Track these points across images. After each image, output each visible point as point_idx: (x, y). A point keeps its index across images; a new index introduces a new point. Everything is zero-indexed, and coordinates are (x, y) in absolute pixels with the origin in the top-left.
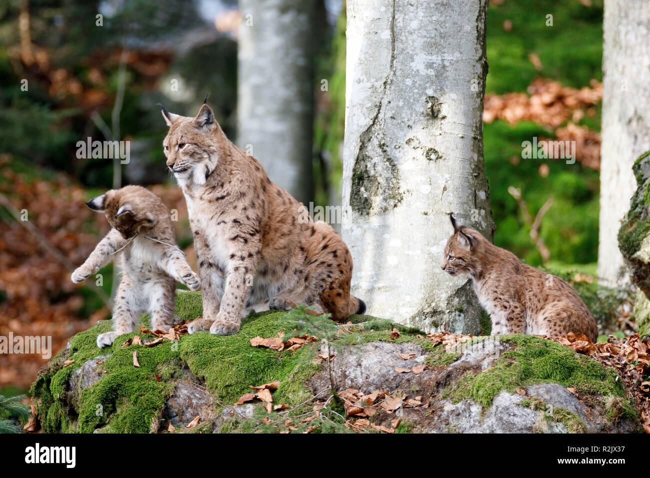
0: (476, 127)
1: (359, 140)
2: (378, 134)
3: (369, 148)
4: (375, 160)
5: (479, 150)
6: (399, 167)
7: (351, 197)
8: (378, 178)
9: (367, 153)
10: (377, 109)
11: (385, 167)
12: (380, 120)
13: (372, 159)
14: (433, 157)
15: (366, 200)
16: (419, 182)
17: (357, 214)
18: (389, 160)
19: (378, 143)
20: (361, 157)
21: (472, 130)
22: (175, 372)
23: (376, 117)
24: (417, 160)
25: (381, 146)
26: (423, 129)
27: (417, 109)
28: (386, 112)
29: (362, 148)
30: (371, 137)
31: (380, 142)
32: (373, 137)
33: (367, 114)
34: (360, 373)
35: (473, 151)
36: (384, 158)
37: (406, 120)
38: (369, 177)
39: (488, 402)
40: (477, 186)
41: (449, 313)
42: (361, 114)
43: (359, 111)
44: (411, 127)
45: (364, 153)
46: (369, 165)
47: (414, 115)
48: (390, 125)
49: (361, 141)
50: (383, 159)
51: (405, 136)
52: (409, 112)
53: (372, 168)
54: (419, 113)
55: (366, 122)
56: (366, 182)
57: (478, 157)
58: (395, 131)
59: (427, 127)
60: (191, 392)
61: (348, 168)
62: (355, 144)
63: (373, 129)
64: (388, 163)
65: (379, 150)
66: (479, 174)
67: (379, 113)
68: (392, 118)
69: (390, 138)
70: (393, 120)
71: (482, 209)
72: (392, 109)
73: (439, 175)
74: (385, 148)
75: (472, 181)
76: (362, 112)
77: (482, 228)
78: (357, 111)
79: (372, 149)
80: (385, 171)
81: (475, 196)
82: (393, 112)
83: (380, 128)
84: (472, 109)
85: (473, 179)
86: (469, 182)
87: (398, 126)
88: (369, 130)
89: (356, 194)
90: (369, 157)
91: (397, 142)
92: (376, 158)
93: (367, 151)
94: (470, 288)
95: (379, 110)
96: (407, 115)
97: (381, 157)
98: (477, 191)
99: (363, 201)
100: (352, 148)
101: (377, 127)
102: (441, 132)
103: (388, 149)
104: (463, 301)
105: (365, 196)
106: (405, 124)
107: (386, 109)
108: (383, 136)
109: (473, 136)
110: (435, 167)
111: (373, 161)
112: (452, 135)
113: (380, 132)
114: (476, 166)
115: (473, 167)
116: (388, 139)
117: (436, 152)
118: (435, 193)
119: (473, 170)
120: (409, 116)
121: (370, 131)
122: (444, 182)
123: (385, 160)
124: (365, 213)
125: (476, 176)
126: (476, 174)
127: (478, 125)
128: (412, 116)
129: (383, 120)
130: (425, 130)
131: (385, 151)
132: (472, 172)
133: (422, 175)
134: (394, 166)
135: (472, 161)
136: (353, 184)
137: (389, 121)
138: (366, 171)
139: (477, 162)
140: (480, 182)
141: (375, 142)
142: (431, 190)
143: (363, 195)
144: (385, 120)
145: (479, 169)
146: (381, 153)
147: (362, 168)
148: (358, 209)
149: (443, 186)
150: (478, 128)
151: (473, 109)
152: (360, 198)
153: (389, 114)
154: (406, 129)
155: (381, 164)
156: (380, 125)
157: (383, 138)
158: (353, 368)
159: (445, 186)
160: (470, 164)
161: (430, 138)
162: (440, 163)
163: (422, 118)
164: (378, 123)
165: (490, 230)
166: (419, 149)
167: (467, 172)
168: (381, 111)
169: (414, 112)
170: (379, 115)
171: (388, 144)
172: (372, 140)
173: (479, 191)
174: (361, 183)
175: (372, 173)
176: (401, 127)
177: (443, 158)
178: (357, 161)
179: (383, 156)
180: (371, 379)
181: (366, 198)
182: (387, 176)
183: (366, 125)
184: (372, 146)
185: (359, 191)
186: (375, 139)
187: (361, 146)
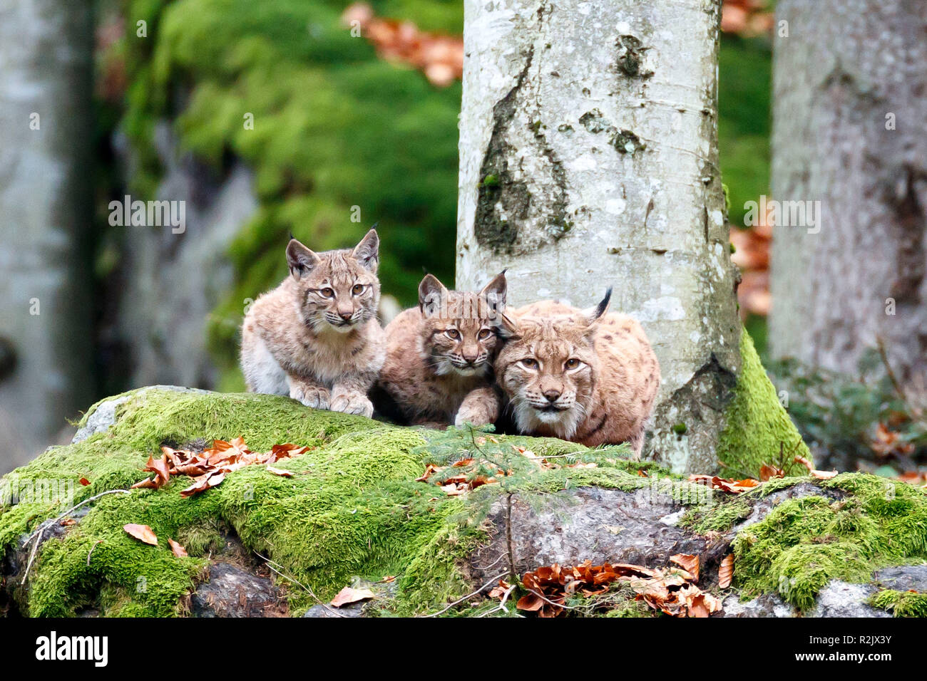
0: (708, 92)
1: (492, 115)
2: (528, 105)
3: (512, 130)
4: (523, 152)
5: (712, 133)
6: (566, 165)
7: (477, 221)
8: (528, 186)
9: (507, 140)
10: (525, 59)
11: (541, 165)
12: (531, 79)
13: (516, 150)
14: (630, 147)
15: (505, 227)
16: (604, 192)
17: (488, 253)
18: (548, 152)
19: (527, 121)
20: (495, 148)
21: (700, 98)
22: (211, 542)
23: (524, 74)
24: (600, 152)
25: (534, 127)
26: (611, 95)
27: (601, 59)
28: (543, 63)
29: (498, 130)
30: (515, 111)
31: (531, 119)
32: (518, 110)
33: (506, 67)
34: (559, 546)
35: (702, 136)
36: (539, 148)
37: (579, 79)
38: (511, 183)
39: (808, 599)
40: (709, 201)
41: (660, 434)
42: (495, 68)
43: (492, 61)
44: (589, 93)
45: (501, 140)
46: (511, 161)
47: (594, 70)
48: (549, 88)
49: (495, 118)
50: (537, 150)
51: (579, 108)
52: (585, 64)
53: (517, 168)
54: (604, 67)
55: (505, 82)
56: (504, 194)
57: (711, 146)
58: (560, 98)
59: (618, 93)
60: (243, 578)
61: (470, 167)
62: (483, 122)
63: (518, 95)
64: (546, 158)
65: (530, 135)
66: (712, 178)
67: (529, 65)
68: (555, 75)
69: (550, 112)
70: (555, 79)
71: (717, 244)
72: (553, 58)
73: (640, 179)
74: (541, 131)
75: (699, 192)
76: (496, 63)
77: (718, 278)
78: (487, 62)
79: (516, 133)
80: (542, 173)
81: (706, 219)
82: (556, 64)
83: (532, 94)
84: (699, 60)
85: (702, 189)
86: (695, 194)
87: (566, 90)
88: (510, 98)
89: (486, 215)
90: (510, 147)
91: (562, 119)
92: (525, 149)
93: (507, 136)
94: (698, 389)
95: (529, 60)
96: (582, 70)
97: (533, 148)
98: (708, 210)
99: (499, 228)
100: (478, 130)
101: (525, 92)
102: (643, 101)
103: (547, 133)
104: (687, 412)
105: (504, 218)
106: (578, 87)
107: (543, 58)
108: (536, 108)
109: (702, 109)
110: (634, 167)
111: (519, 155)
112: (664, 108)
113: (531, 101)
114: (707, 164)
115: (702, 165)
116: (547, 114)
117: (635, 139)
118: (632, 214)
119: (703, 171)
120: (586, 71)
121: (513, 100)
122: (650, 194)
123: (541, 152)
124: (503, 251)
125: (707, 183)
126: (707, 179)
127: (710, 89)
128: (590, 71)
129: (537, 79)
130: (614, 98)
131: (541, 137)
132: (699, 174)
133: (609, 180)
134: (558, 163)
135: (700, 155)
136: (480, 197)
137: (548, 80)
138: (506, 174)
139: (708, 157)
140: (714, 194)
141: (522, 118)
142: (626, 208)
143: (499, 217)
144: (540, 78)
145: (712, 169)
146: (534, 141)
147: (498, 165)
148: (490, 243)
149: (648, 201)
150: (711, 95)
151: (703, 59)
152: (494, 223)
153: (548, 69)
154: (579, 96)
155: (535, 160)
156: (532, 88)
157: (537, 113)
158: (547, 535)
159: (652, 200)
160: (697, 161)
161: (624, 112)
162: (643, 159)
163: (609, 76)
164: (528, 84)
165: (731, 281)
166: (604, 133)
167: (693, 176)
168: (532, 62)
169: (594, 65)
170: (530, 70)
171: (547, 123)
172: (516, 115)
173: (712, 210)
174: (495, 195)
175: (517, 176)
176: (570, 91)
177: (647, 150)
178: (490, 155)
179: (537, 145)
180: (580, 556)
181: (505, 222)
182: (545, 182)
183: (503, 89)
184: (516, 126)
185: (492, 210)
186: (523, 114)
187: (496, 127)
